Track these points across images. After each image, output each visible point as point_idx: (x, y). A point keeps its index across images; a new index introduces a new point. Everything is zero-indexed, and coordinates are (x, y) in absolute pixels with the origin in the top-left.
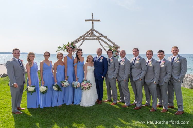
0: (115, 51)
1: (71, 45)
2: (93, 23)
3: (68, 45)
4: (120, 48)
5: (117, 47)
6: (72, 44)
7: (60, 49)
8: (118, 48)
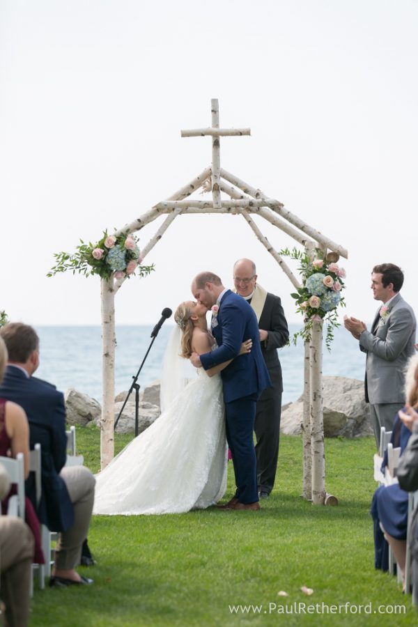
0: (323, 270)
1: (116, 243)
2: (216, 144)
3: (102, 245)
4: (346, 257)
5: (330, 254)
6: (120, 239)
7: (68, 262)
8: (335, 256)
